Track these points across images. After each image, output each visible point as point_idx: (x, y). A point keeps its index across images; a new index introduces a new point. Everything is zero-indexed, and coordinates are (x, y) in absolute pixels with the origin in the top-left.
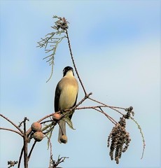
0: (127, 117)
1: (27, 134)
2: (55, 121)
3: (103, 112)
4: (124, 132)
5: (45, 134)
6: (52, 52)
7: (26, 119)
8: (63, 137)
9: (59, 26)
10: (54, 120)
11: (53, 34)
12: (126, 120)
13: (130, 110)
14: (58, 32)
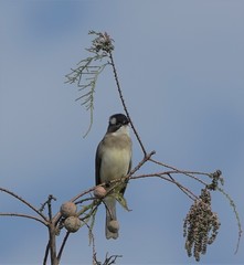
0: (213, 187)
1: (54, 221)
2: (99, 199)
3: (173, 181)
4: (209, 212)
5: (82, 220)
6: (89, 89)
7: (51, 198)
8: (112, 223)
9: (99, 48)
10: (97, 196)
11: (90, 60)
12: (212, 192)
13: (217, 175)
14: (97, 57)
